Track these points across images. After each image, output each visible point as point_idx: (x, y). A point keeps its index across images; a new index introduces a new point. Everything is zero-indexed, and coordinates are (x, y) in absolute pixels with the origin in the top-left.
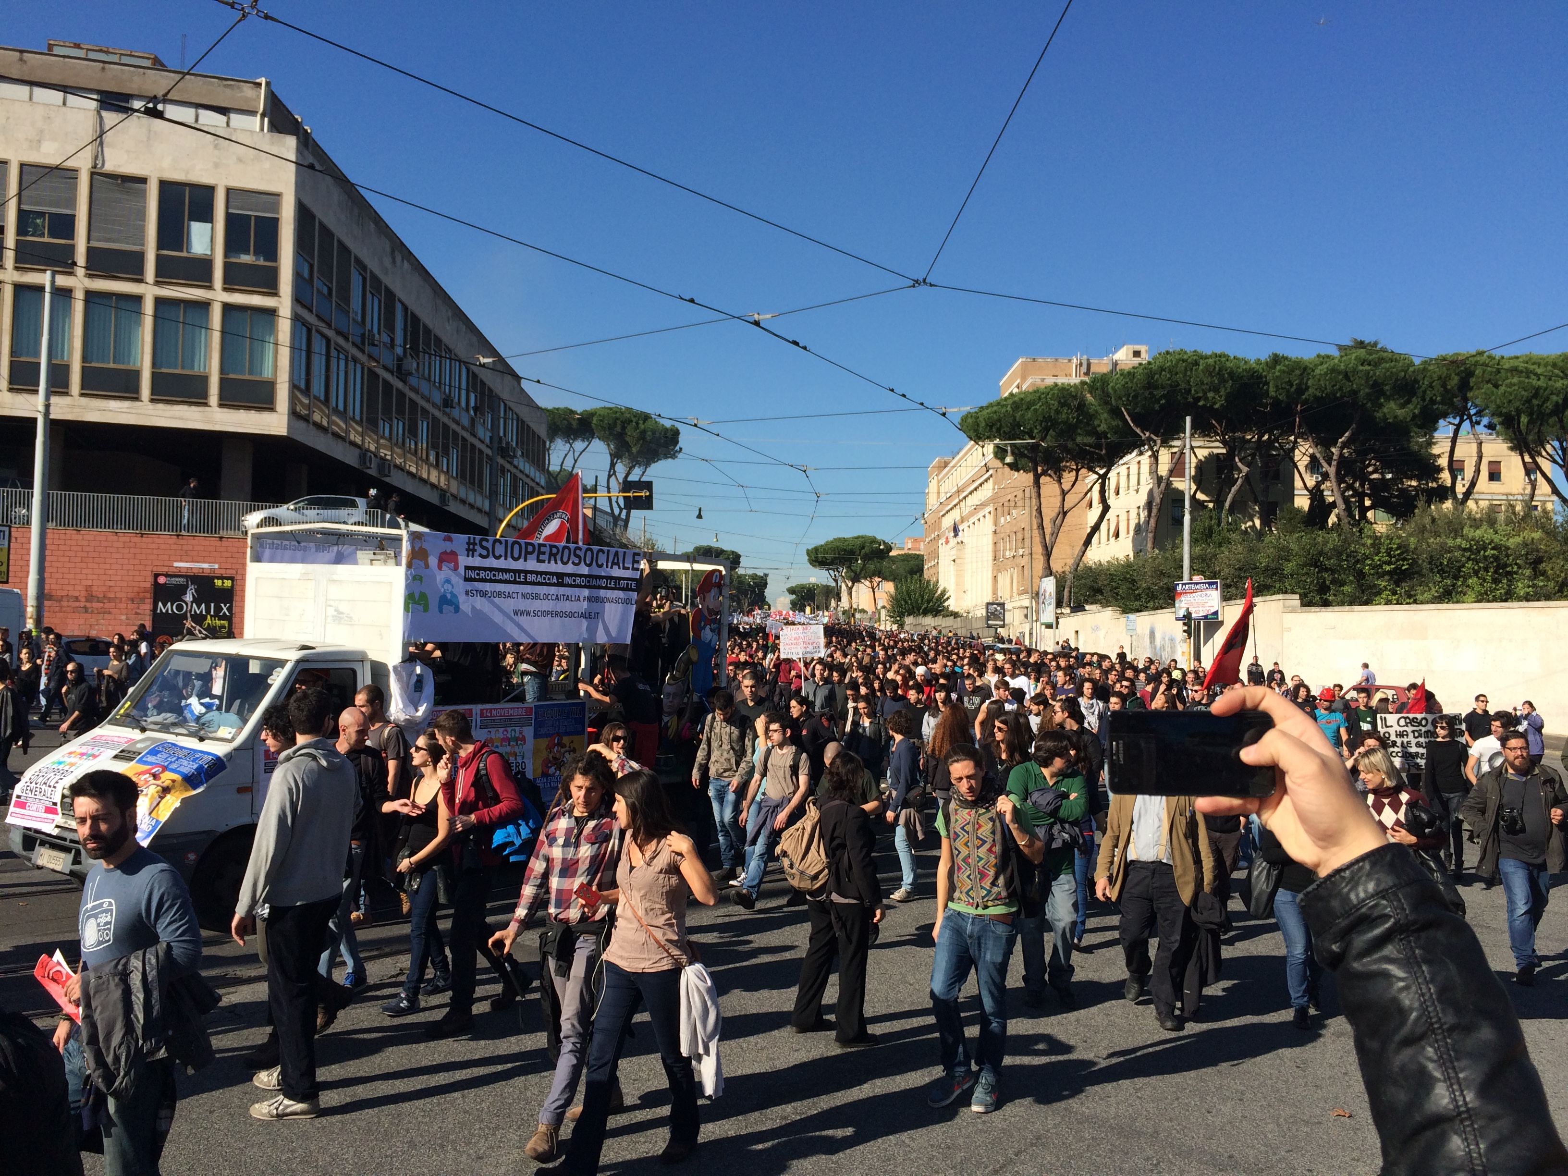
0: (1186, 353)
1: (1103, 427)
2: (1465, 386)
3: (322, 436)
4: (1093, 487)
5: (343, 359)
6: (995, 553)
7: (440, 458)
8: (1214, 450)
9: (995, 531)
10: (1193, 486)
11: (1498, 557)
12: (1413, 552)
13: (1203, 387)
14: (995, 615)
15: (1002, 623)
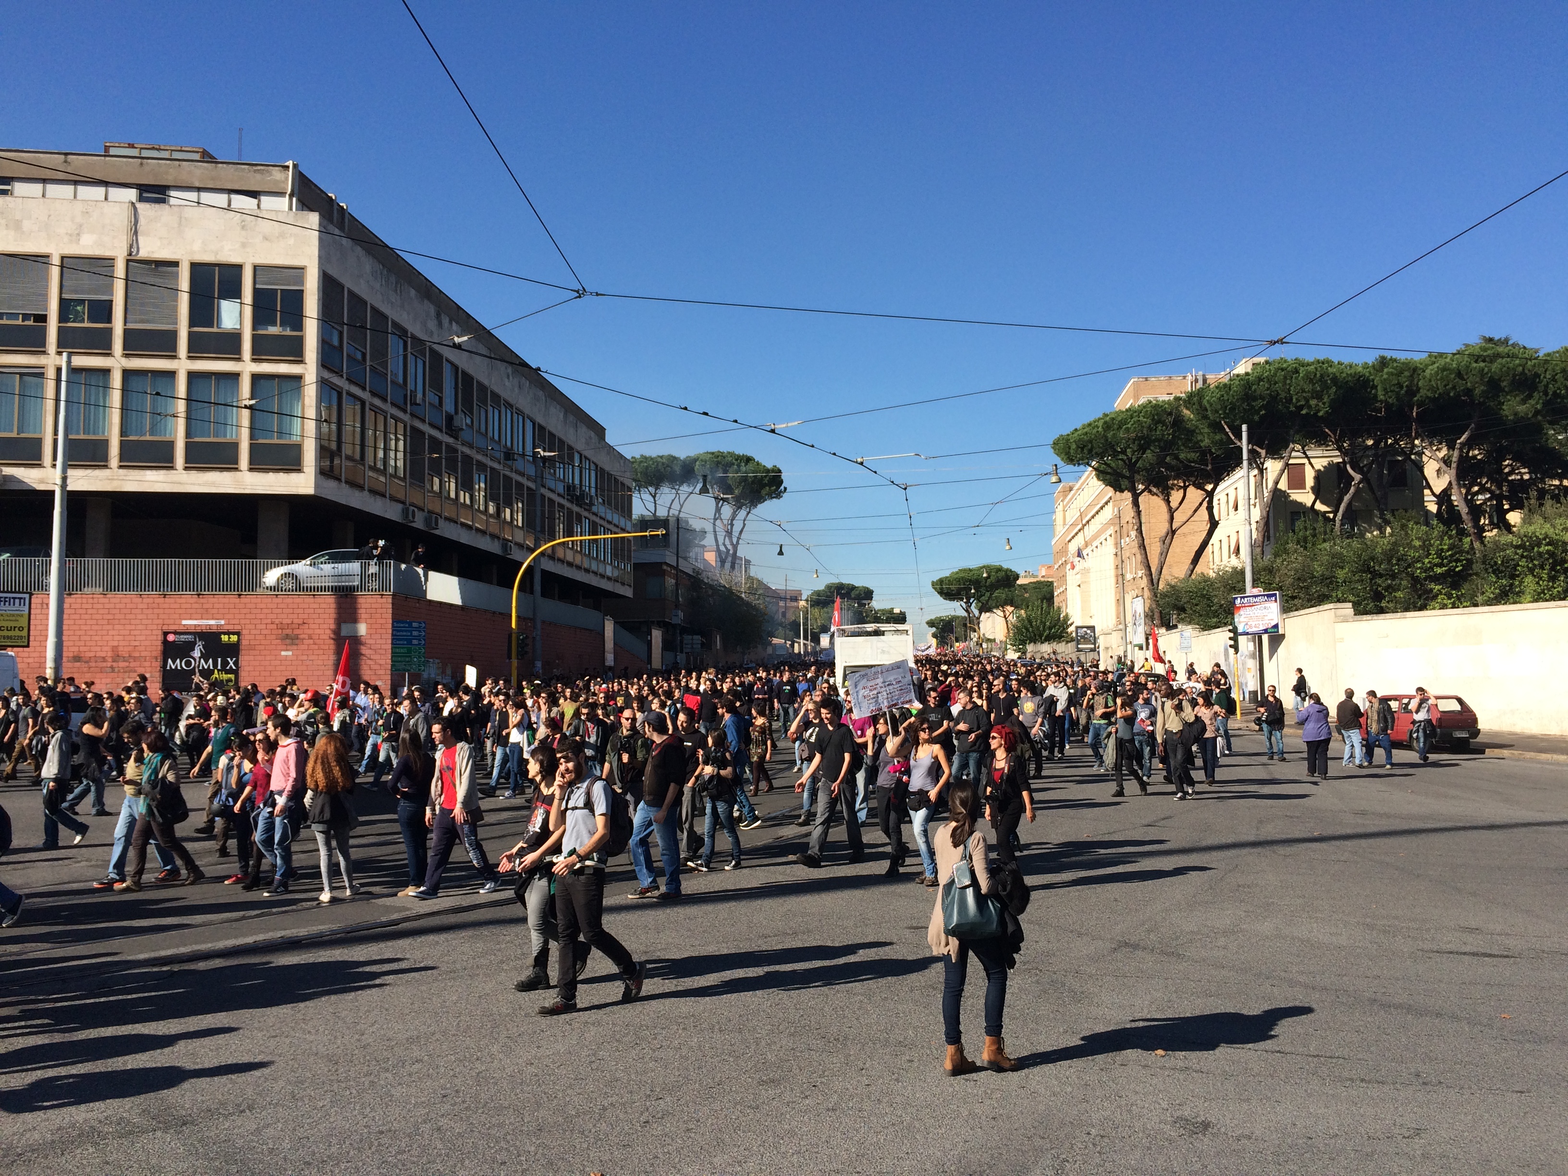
0: (1285, 361)
1: (1206, 442)
3: (357, 493)
4: (1201, 504)
5: (381, 419)
6: (1117, 576)
7: (502, 509)
8: (1329, 459)
9: (1116, 555)
10: (1313, 497)
11: (1554, 553)
12: (1468, 553)
13: (1304, 395)
14: (1085, 639)
15: (1092, 646)
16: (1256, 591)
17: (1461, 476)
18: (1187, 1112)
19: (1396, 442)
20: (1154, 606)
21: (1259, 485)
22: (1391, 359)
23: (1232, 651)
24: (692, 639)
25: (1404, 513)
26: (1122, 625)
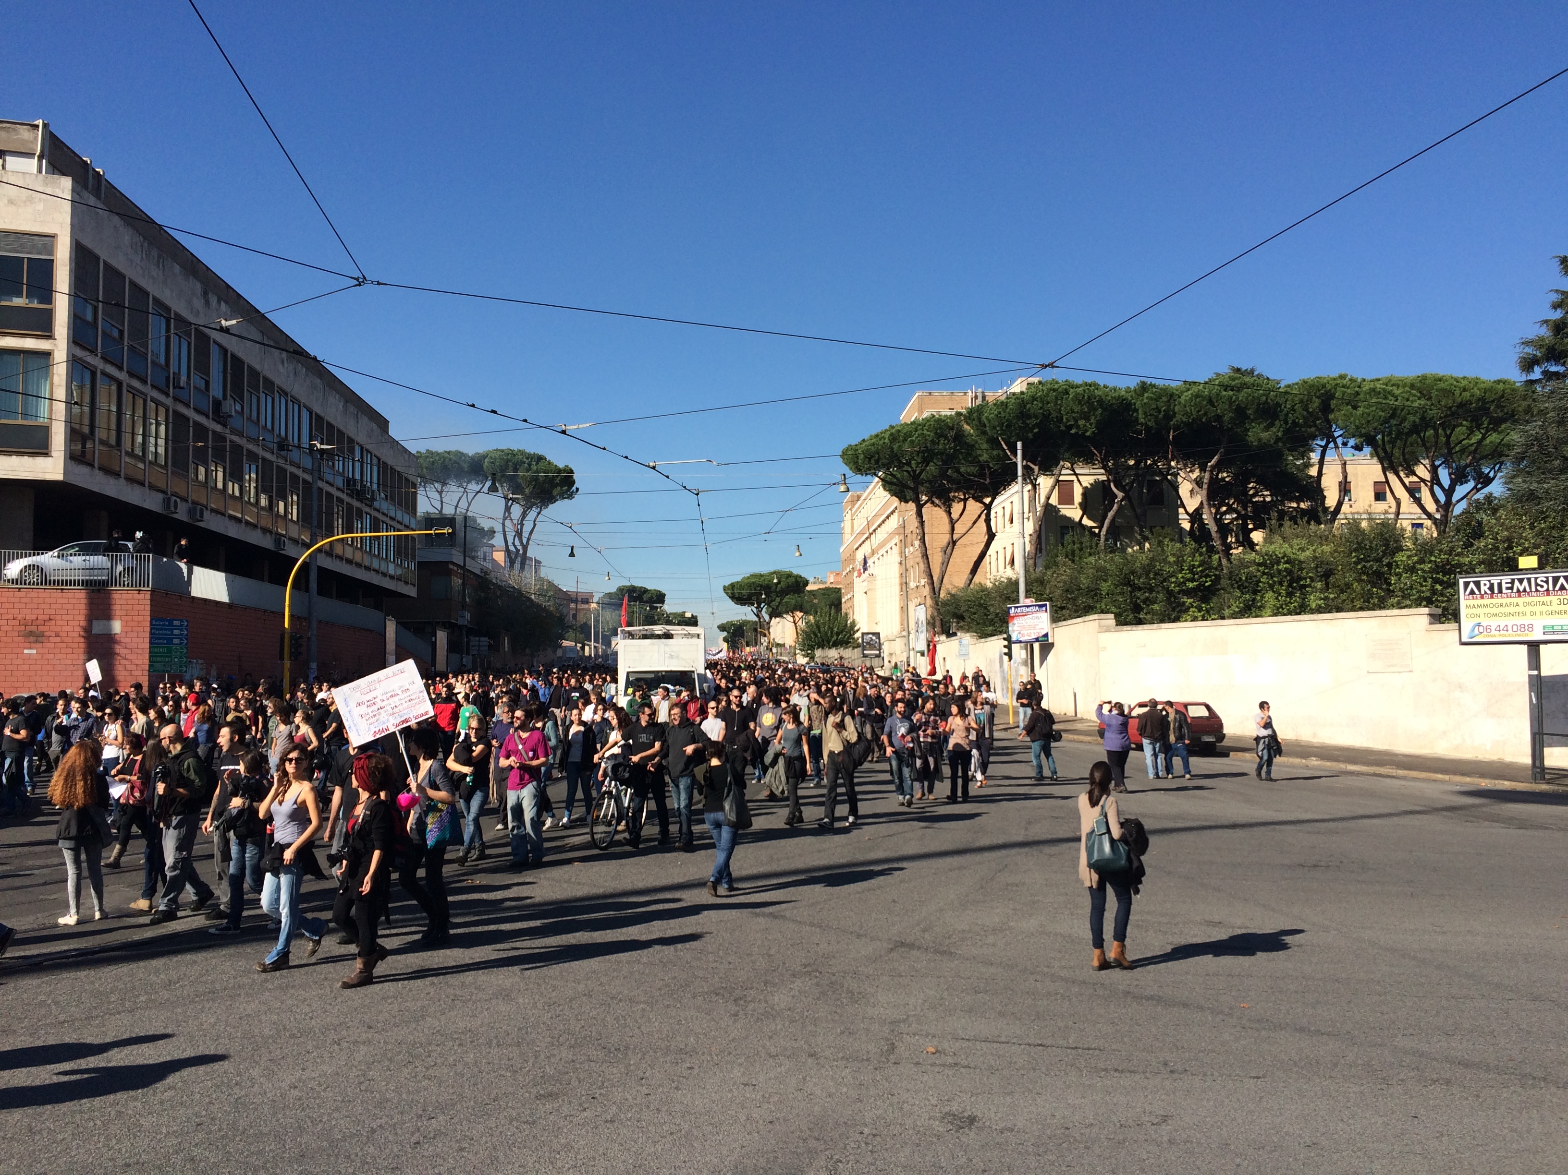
0: (1057, 383)
1: (985, 457)
2: (1326, 408)
3: (112, 481)
4: (979, 516)
5: (140, 402)
6: (901, 584)
7: (275, 501)
8: (1095, 477)
9: (901, 563)
10: (1080, 513)
11: (1291, 571)
12: (1216, 569)
13: (1074, 415)
14: (870, 645)
15: (877, 652)
16: (1028, 602)
17: (1211, 496)
18: (955, 1107)
19: (1155, 462)
20: (936, 614)
21: (1033, 500)
22: (1151, 385)
23: (1006, 658)
24: (479, 641)
25: (1161, 530)
26: (906, 632)
